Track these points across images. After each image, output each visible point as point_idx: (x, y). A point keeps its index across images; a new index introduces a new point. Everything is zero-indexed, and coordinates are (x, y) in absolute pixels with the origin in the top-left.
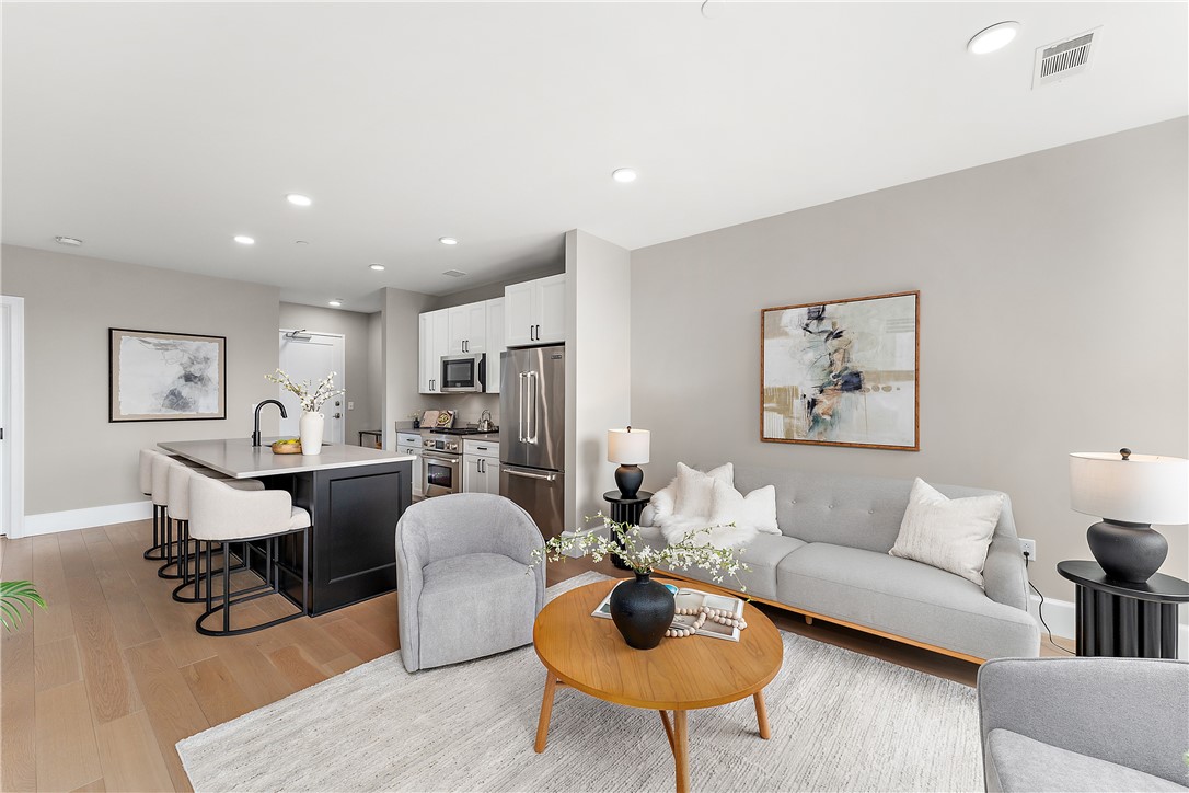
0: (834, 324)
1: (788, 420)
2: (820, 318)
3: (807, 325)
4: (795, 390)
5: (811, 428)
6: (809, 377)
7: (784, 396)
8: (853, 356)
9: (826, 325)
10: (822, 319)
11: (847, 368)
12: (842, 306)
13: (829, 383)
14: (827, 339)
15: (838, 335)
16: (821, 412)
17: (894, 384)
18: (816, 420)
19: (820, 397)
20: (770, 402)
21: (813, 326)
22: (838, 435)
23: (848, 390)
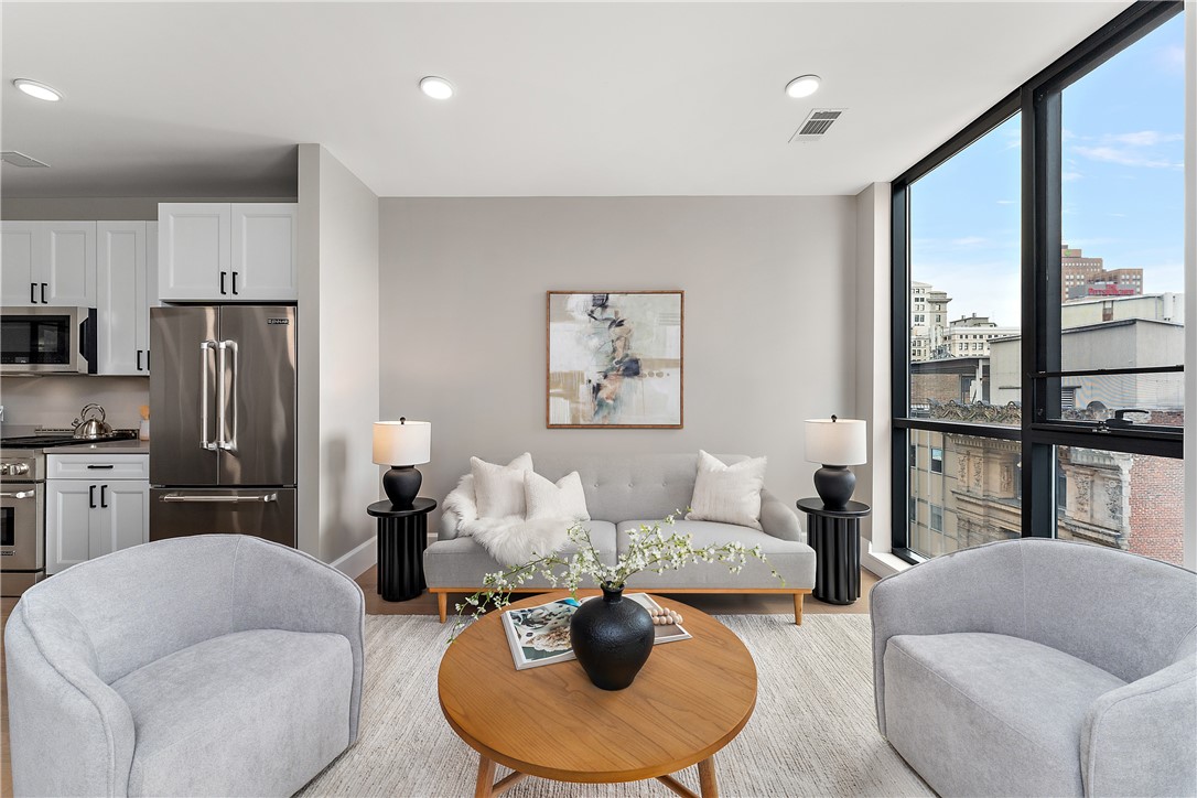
0: (616, 313)
1: (574, 405)
2: (604, 306)
3: (592, 312)
4: (581, 375)
5: (596, 413)
6: (594, 362)
7: (572, 379)
8: (633, 344)
9: (610, 313)
10: (606, 307)
11: (627, 355)
12: (623, 297)
13: (612, 369)
14: (610, 327)
15: (620, 324)
16: (605, 396)
17: (665, 371)
18: (601, 404)
19: (604, 382)
20: (557, 386)
21: (598, 312)
22: (621, 417)
23: (628, 376)
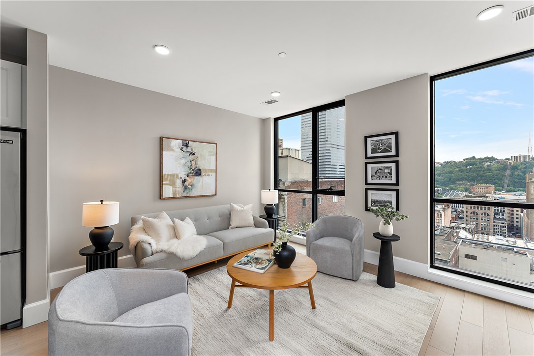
0: (192, 150)
1: (174, 189)
2: (187, 146)
3: (182, 148)
4: (177, 175)
5: (184, 192)
6: (183, 170)
7: (173, 177)
8: (198, 163)
9: (189, 149)
10: (188, 147)
11: (196, 167)
12: (195, 143)
13: (191, 173)
14: (190, 155)
15: (194, 154)
16: (187, 184)
17: (210, 174)
18: (186, 188)
19: (187, 178)
20: (166, 180)
21: (185, 148)
22: (194, 193)
23: (197, 176)
